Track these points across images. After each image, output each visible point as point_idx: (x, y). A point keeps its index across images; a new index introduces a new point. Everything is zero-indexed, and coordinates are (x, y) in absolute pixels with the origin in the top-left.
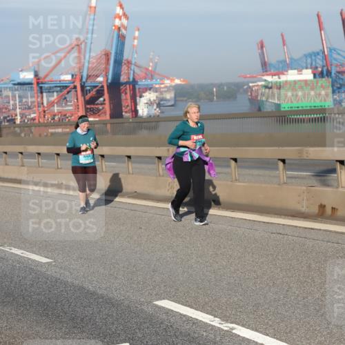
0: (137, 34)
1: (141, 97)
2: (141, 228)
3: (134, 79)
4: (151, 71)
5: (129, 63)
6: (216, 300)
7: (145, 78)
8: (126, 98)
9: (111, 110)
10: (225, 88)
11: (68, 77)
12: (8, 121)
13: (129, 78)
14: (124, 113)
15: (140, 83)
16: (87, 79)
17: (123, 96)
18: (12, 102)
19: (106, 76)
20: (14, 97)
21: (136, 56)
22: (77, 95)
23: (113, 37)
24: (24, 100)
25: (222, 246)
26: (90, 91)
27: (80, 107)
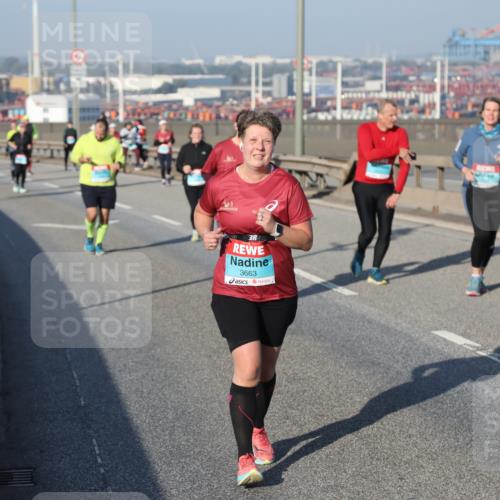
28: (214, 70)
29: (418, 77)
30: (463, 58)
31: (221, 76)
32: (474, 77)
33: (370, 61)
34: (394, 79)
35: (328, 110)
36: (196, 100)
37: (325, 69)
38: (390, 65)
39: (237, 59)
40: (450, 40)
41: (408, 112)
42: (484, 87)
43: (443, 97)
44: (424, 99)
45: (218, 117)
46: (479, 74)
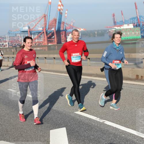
0: (67, 12)
1: (68, 36)
2: (69, 85)
3: (65, 29)
4: (72, 26)
5: (64, 23)
6: (98, 111)
7: (70, 29)
8: (63, 36)
9: (57, 41)
10: (100, 32)
11: (41, 29)
12: (19, 46)
13: (64, 29)
14: (62, 42)
15: (68, 30)
16: (48, 29)
17: (62, 36)
18: (20, 38)
19: (55, 28)
20: (21, 36)
21: (66, 20)
22: (44, 35)
23: (58, 13)
25: (100, 91)
26: (49, 34)
27: (46, 40)
29: (3, 40)
30: (11, 36)
32: (14, 39)
40: (9, 32)
41: (2, 47)
42: (16, 41)
43: (8, 43)
44: (5, 44)
46: (15, 39)
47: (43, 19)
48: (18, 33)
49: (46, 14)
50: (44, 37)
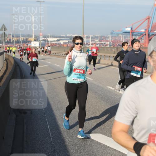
11: (143, 31)
16: (150, 31)
18: (121, 39)
20: (123, 37)
22: (146, 37)
24: (126, 38)
26: (151, 36)
27: (147, 42)
28: (67, 37)
29: (105, 39)
30: (113, 36)
31: (68, 38)
32: (116, 39)
33: (96, 36)
34: (101, 39)
35: (88, 45)
36: (63, 43)
37: (88, 37)
38: (100, 37)
39: (71, 35)
40: (111, 32)
41: (103, 45)
42: (118, 41)
43: (110, 43)
44: (106, 43)
45: (68, 46)
46: (117, 39)
47: (147, 21)
48: (120, 34)
49: (150, 16)
50: (146, 39)
